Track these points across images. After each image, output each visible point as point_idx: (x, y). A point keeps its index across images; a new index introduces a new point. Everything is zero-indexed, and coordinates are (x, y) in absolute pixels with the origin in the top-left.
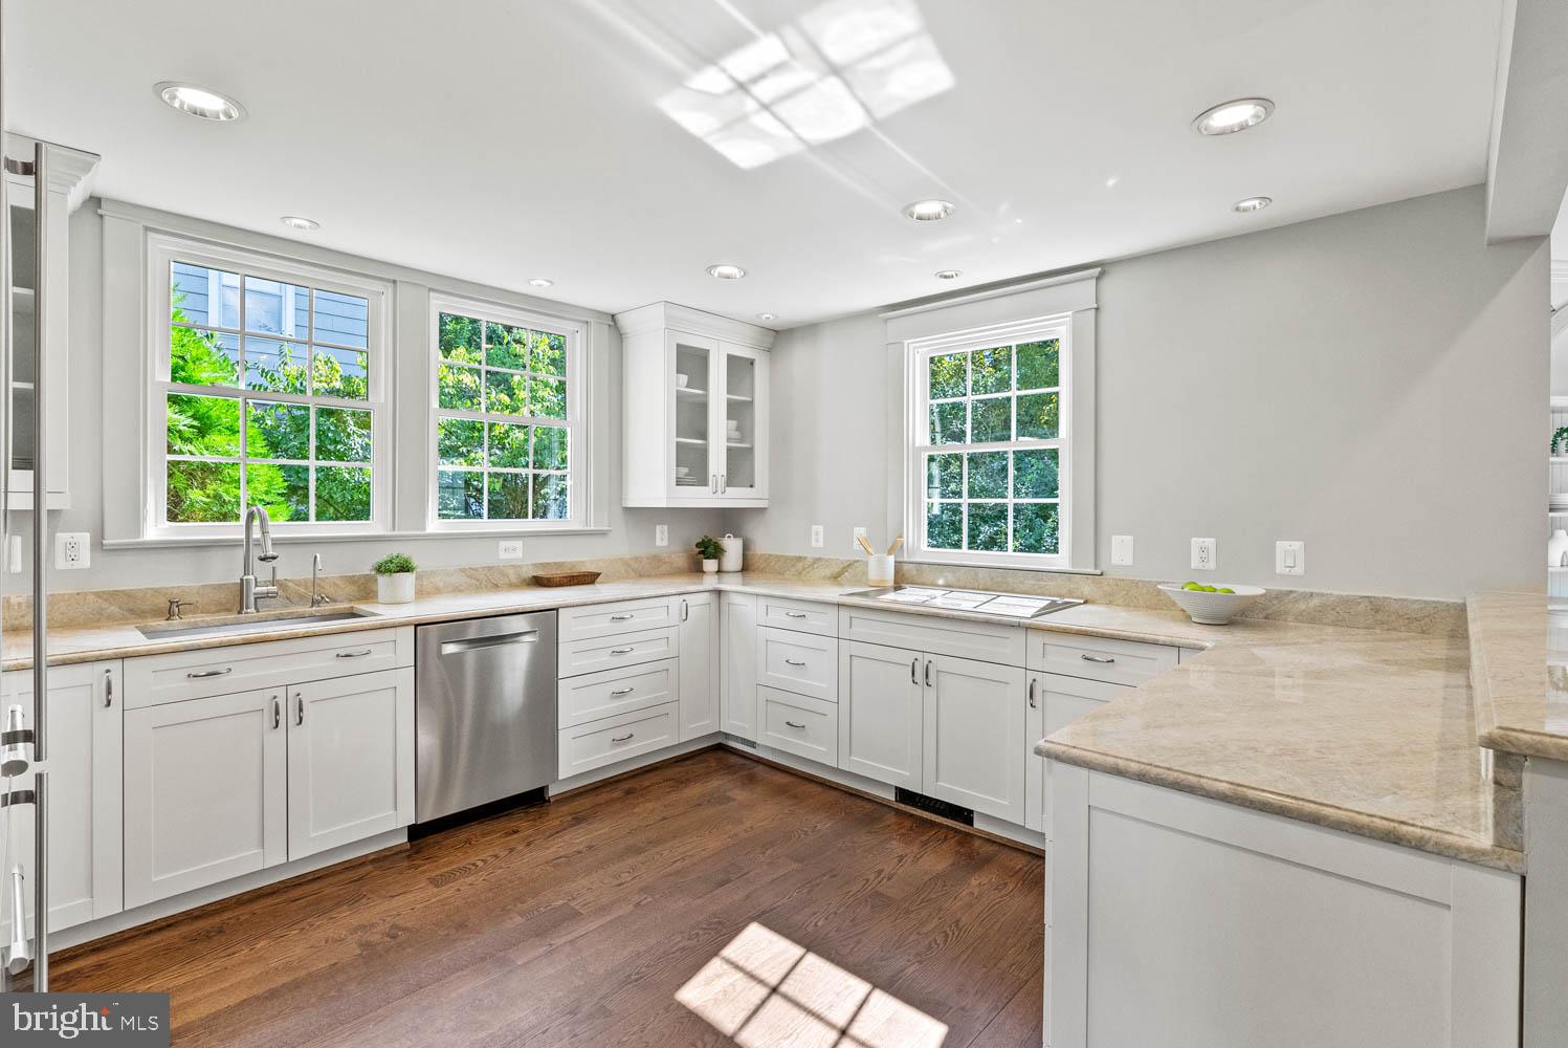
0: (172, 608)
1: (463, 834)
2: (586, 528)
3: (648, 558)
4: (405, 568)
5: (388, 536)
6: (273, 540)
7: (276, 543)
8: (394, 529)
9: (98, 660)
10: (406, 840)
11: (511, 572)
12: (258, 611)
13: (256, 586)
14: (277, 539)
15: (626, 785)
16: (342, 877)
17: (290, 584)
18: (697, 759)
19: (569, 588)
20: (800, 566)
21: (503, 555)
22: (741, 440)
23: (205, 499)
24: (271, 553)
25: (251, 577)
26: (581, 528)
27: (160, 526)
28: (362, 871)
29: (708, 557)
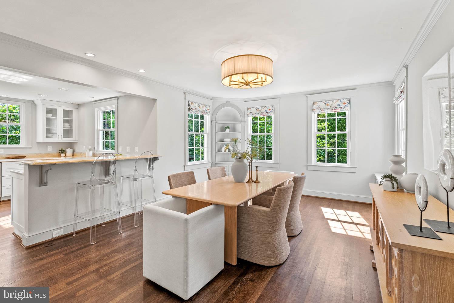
20: (81, 154)
22: (71, 128)
26: (23, 147)
29: (62, 153)
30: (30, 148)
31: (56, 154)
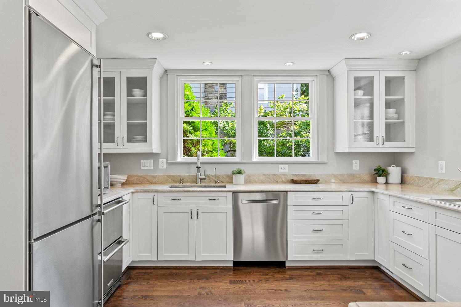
0: (181, 181)
1: (250, 270)
2: (317, 161)
3: (347, 175)
4: (239, 173)
5: (240, 162)
6: (200, 162)
7: (201, 163)
8: (242, 160)
9: (152, 192)
10: (232, 265)
11: (283, 177)
12: (201, 184)
13: (200, 176)
14: (202, 162)
15: (319, 271)
16: (211, 271)
17: (211, 176)
18: (361, 270)
19: (305, 185)
20: (431, 183)
21: (280, 170)
22: (398, 119)
23: (195, 150)
24: (199, 166)
25: (199, 173)
26: (316, 161)
27: (181, 158)
28: (216, 271)
29: (380, 176)
30: (325, 163)
31: (367, 177)
